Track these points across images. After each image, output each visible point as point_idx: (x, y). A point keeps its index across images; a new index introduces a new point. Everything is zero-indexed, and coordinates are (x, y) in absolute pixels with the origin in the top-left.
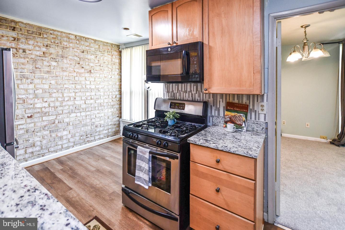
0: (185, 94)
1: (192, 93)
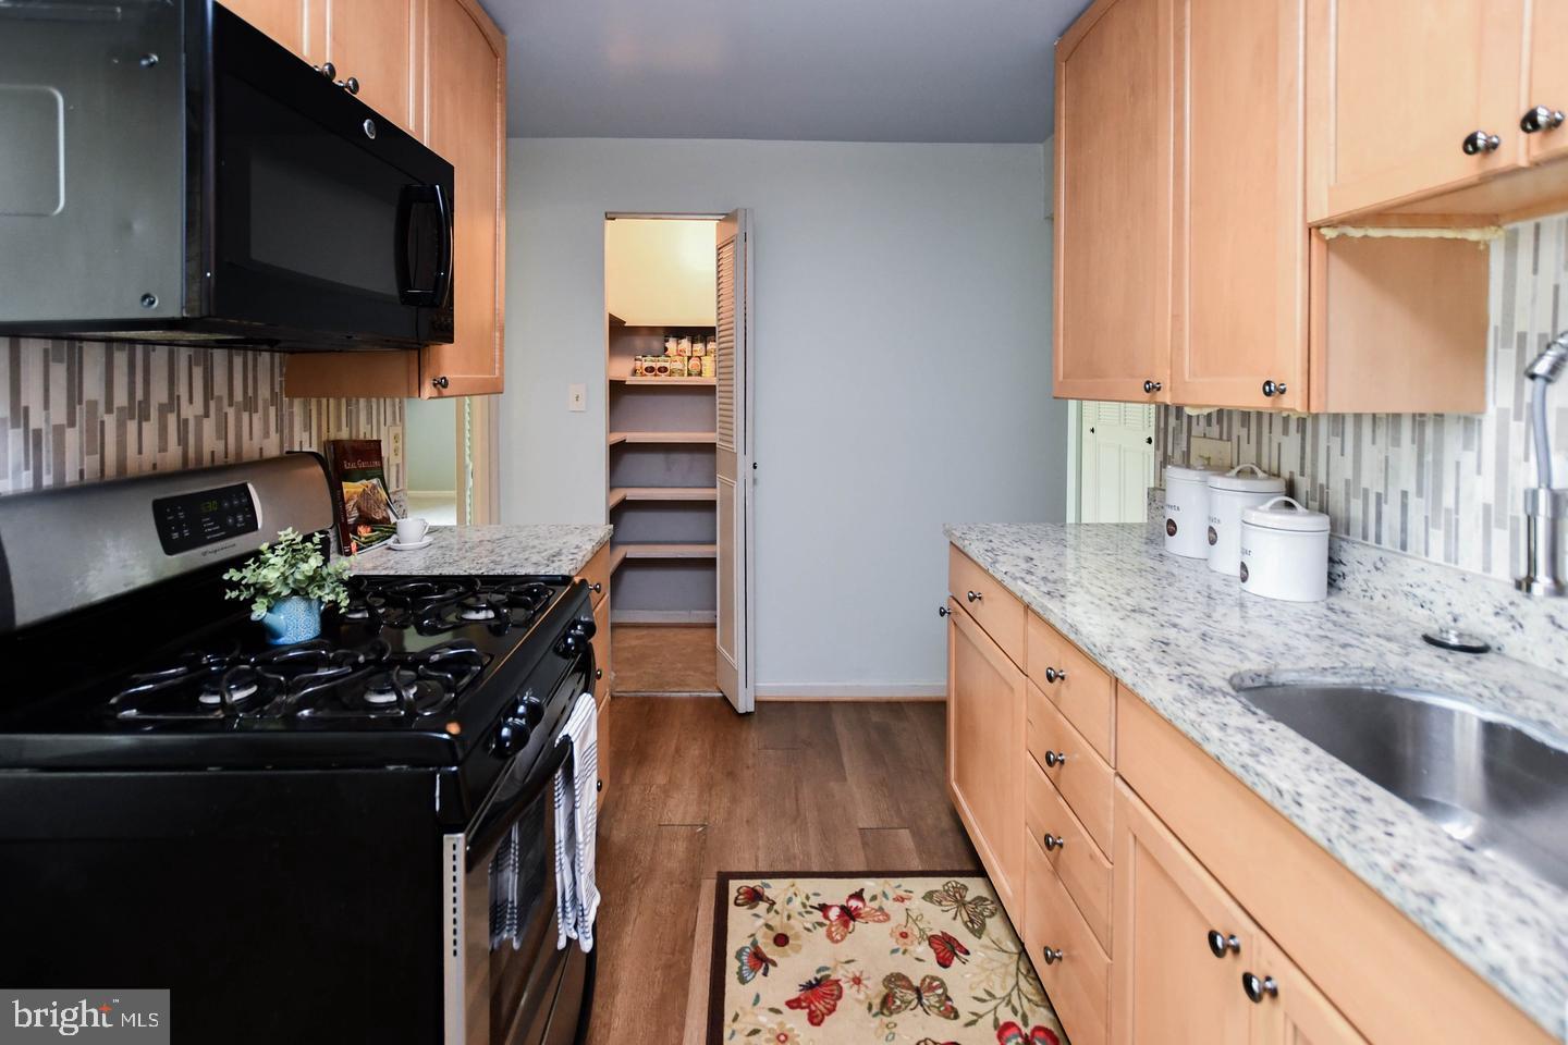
0: (132, 426)
1: (183, 415)
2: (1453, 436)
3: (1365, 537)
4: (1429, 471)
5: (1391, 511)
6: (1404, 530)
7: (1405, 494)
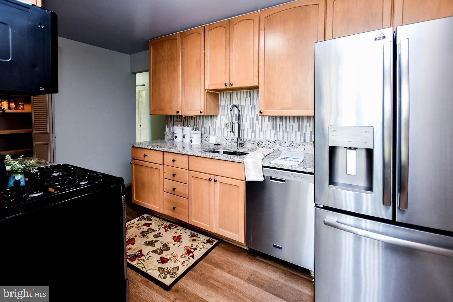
2: (215, 119)
3: (204, 134)
4: (212, 123)
5: (208, 129)
6: (209, 132)
7: (209, 127)
